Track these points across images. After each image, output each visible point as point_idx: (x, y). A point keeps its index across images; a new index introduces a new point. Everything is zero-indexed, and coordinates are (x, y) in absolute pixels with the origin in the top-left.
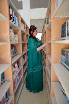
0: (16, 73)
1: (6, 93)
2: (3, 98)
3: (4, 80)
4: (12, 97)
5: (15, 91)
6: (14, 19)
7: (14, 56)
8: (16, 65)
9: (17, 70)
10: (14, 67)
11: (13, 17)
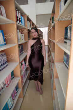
0: (23, 70)
1: (16, 87)
2: (14, 91)
3: (13, 76)
4: (20, 90)
5: (23, 85)
6: (20, 20)
7: (21, 54)
8: (23, 63)
9: (24, 67)
10: (22, 64)
11: (20, 18)
